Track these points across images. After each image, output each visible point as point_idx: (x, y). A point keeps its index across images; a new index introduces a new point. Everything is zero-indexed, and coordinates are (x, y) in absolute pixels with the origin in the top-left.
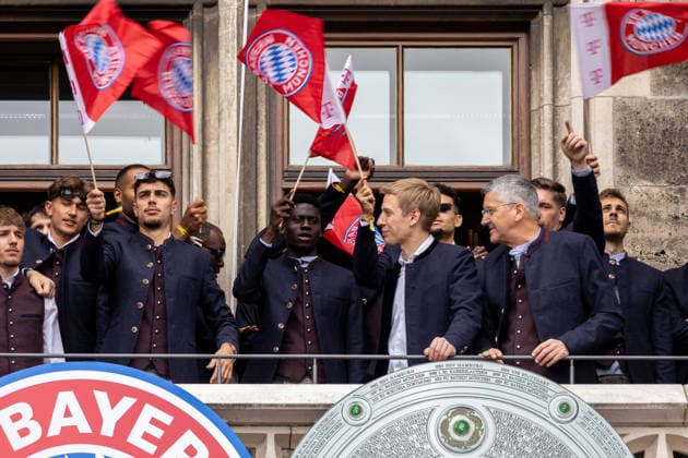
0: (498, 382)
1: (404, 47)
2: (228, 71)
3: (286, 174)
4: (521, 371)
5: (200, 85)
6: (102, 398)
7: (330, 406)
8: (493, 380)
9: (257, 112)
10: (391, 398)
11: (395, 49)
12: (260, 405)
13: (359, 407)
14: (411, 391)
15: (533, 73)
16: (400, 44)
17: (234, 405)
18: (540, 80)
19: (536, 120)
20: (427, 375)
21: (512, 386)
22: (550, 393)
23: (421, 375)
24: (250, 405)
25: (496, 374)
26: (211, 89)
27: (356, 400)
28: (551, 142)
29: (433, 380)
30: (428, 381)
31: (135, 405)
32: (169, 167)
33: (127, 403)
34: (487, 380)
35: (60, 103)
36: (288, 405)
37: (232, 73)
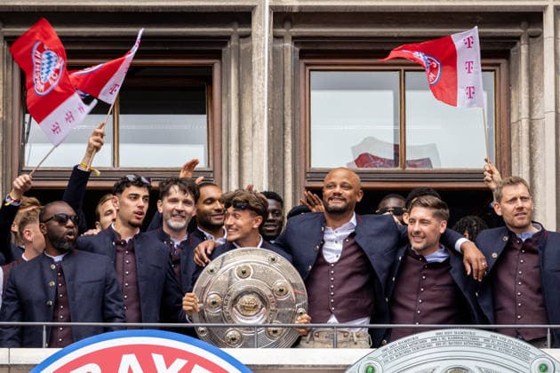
0: (488, 347)
1: (405, 71)
2: (260, 90)
3: (308, 175)
4: (508, 338)
5: (237, 102)
6: (158, 360)
7: (349, 366)
8: (484, 345)
9: (284, 124)
10: (399, 361)
11: (398, 72)
12: (290, 366)
13: (373, 368)
14: (415, 355)
15: (513, 93)
16: (402, 68)
17: (269, 366)
18: (518, 98)
19: (516, 131)
20: (429, 341)
21: (500, 350)
22: (531, 356)
23: (424, 341)
24: (282, 366)
25: (486, 340)
26: (246, 105)
27: (371, 361)
28: (528, 149)
29: (434, 345)
30: (430, 346)
31: (186, 365)
32: (211, 169)
33: (180, 363)
34: (479, 345)
35: (120, 116)
36: (313, 366)
37: (263, 91)
